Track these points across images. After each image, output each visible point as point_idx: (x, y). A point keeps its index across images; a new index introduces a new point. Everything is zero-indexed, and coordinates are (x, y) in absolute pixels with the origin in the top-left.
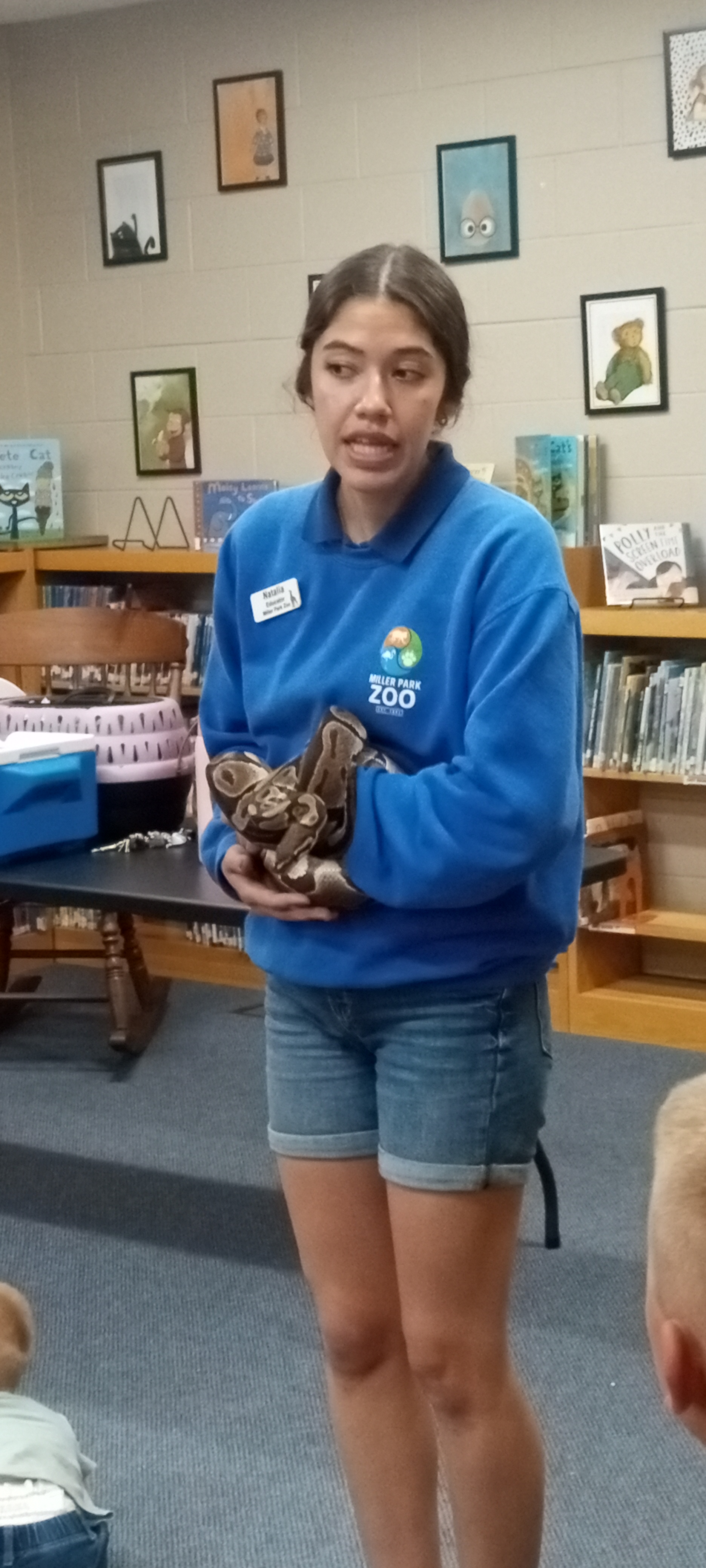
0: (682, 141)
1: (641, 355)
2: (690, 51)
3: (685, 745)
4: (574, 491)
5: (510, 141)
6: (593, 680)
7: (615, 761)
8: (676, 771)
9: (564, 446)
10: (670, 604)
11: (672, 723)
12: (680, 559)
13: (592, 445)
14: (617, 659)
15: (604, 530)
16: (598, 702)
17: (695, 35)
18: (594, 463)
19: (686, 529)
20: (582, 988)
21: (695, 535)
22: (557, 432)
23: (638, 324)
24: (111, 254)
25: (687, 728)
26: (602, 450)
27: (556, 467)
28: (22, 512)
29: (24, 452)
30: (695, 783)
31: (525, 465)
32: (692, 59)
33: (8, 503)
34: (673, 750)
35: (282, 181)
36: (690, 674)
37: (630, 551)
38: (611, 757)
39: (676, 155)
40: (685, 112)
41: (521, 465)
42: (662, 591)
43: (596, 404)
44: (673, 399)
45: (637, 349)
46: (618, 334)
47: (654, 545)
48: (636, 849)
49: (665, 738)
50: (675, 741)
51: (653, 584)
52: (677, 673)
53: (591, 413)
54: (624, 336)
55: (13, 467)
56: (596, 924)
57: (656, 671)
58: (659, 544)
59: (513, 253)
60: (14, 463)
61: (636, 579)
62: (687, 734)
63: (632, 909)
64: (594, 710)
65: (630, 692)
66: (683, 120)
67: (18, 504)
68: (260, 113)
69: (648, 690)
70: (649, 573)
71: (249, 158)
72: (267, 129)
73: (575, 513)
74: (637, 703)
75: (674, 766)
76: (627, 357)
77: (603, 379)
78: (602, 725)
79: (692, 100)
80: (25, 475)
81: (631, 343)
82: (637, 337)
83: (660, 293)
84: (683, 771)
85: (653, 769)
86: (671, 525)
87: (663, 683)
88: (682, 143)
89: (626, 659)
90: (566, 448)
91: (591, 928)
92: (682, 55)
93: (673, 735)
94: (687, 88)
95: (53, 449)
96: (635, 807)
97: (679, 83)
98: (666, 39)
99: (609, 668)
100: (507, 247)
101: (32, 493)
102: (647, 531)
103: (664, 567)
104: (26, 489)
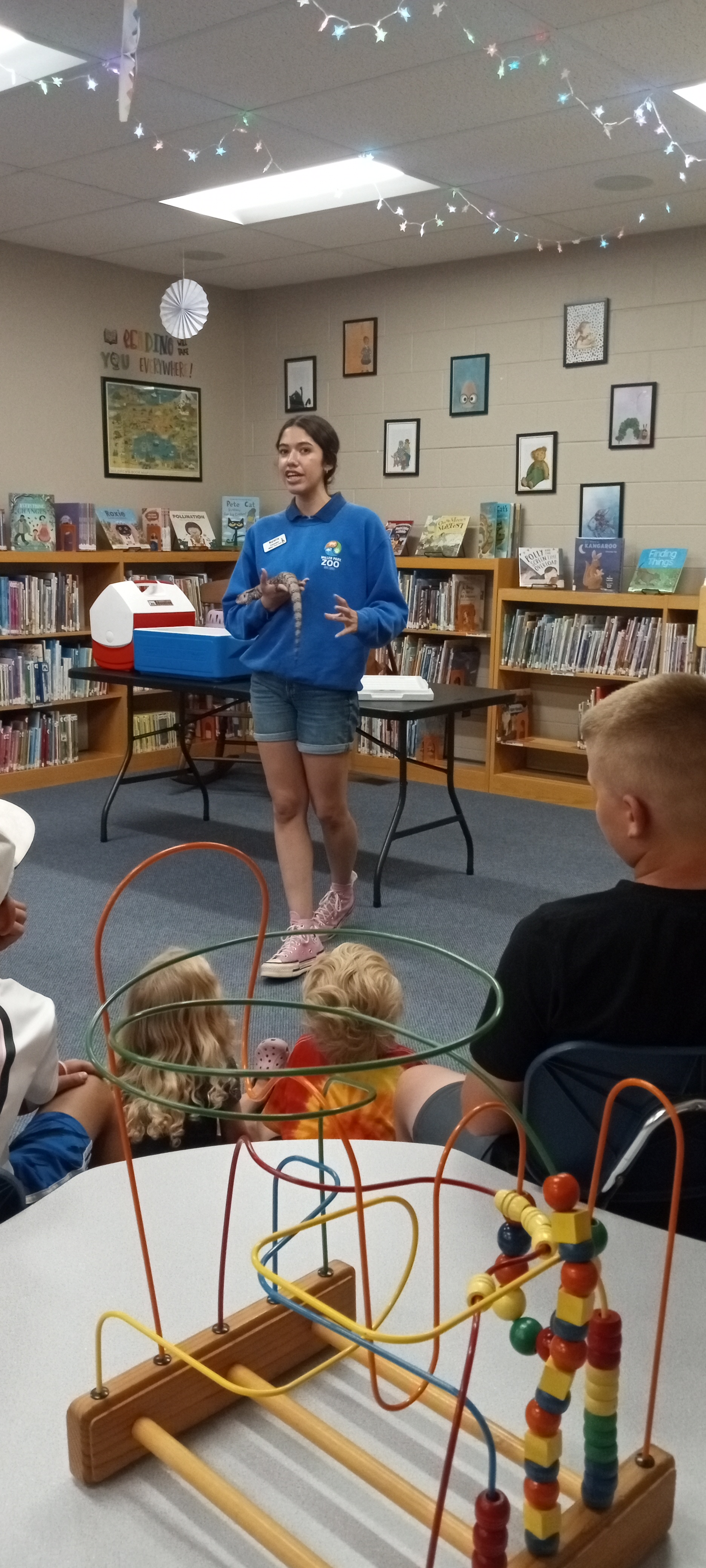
0: (570, 359)
1: (544, 464)
2: (577, 315)
3: (553, 655)
4: (507, 531)
5: (487, 356)
6: (510, 624)
7: (518, 663)
8: (548, 668)
9: (504, 508)
10: (550, 587)
11: (547, 645)
12: (557, 566)
13: (518, 508)
14: (522, 613)
15: (521, 550)
16: (512, 634)
17: (580, 307)
18: (518, 518)
19: (561, 552)
20: (496, 772)
21: (565, 555)
22: (501, 502)
23: (544, 449)
24: (289, 407)
25: (554, 648)
26: (523, 511)
27: (499, 519)
28: (240, 533)
29: (242, 503)
30: (556, 674)
31: (485, 518)
32: (578, 319)
33: (233, 528)
34: (547, 658)
35: (374, 373)
36: (557, 621)
37: (532, 561)
38: (517, 660)
39: (567, 366)
40: (573, 345)
41: (482, 517)
42: (547, 581)
43: (521, 488)
44: (559, 487)
45: (543, 462)
46: (534, 454)
47: (544, 559)
48: (527, 706)
49: (543, 652)
50: (548, 654)
51: (543, 577)
52: (551, 621)
53: (518, 493)
54: (536, 455)
55: (236, 510)
56: (504, 741)
57: (541, 619)
58: (547, 558)
59: (485, 412)
60: (236, 508)
61: (535, 575)
62: (554, 650)
63: (522, 736)
64: (510, 638)
65: (528, 629)
66: (571, 349)
67: (238, 529)
68: (365, 338)
69: (536, 628)
70: (541, 572)
71: (360, 363)
72: (368, 347)
73: (507, 542)
74: (531, 634)
75: (547, 665)
76: (537, 466)
77: (525, 476)
78: (514, 645)
79: (576, 339)
80: (242, 514)
81: (540, 459)
82: (543, 456)
83: (555, 434)
84: (551, 669)
85: (536, 667)
86: (554, 549)
87: (544, 625)
88: (571, 360)
89: (527, 613)
90: (505, 510)
91: (502, 743)
92: (572, 317)
93: (547, 650)
94: (574, 333)
95: (256, 502)
96: (528, 687)
97: (571, 330)
98: (565, 308)
99: (519, 617)
100: (482, 409)
101: (245, 523)
102: (542, 552)
103: (548, 570)
104: (242, 522)
